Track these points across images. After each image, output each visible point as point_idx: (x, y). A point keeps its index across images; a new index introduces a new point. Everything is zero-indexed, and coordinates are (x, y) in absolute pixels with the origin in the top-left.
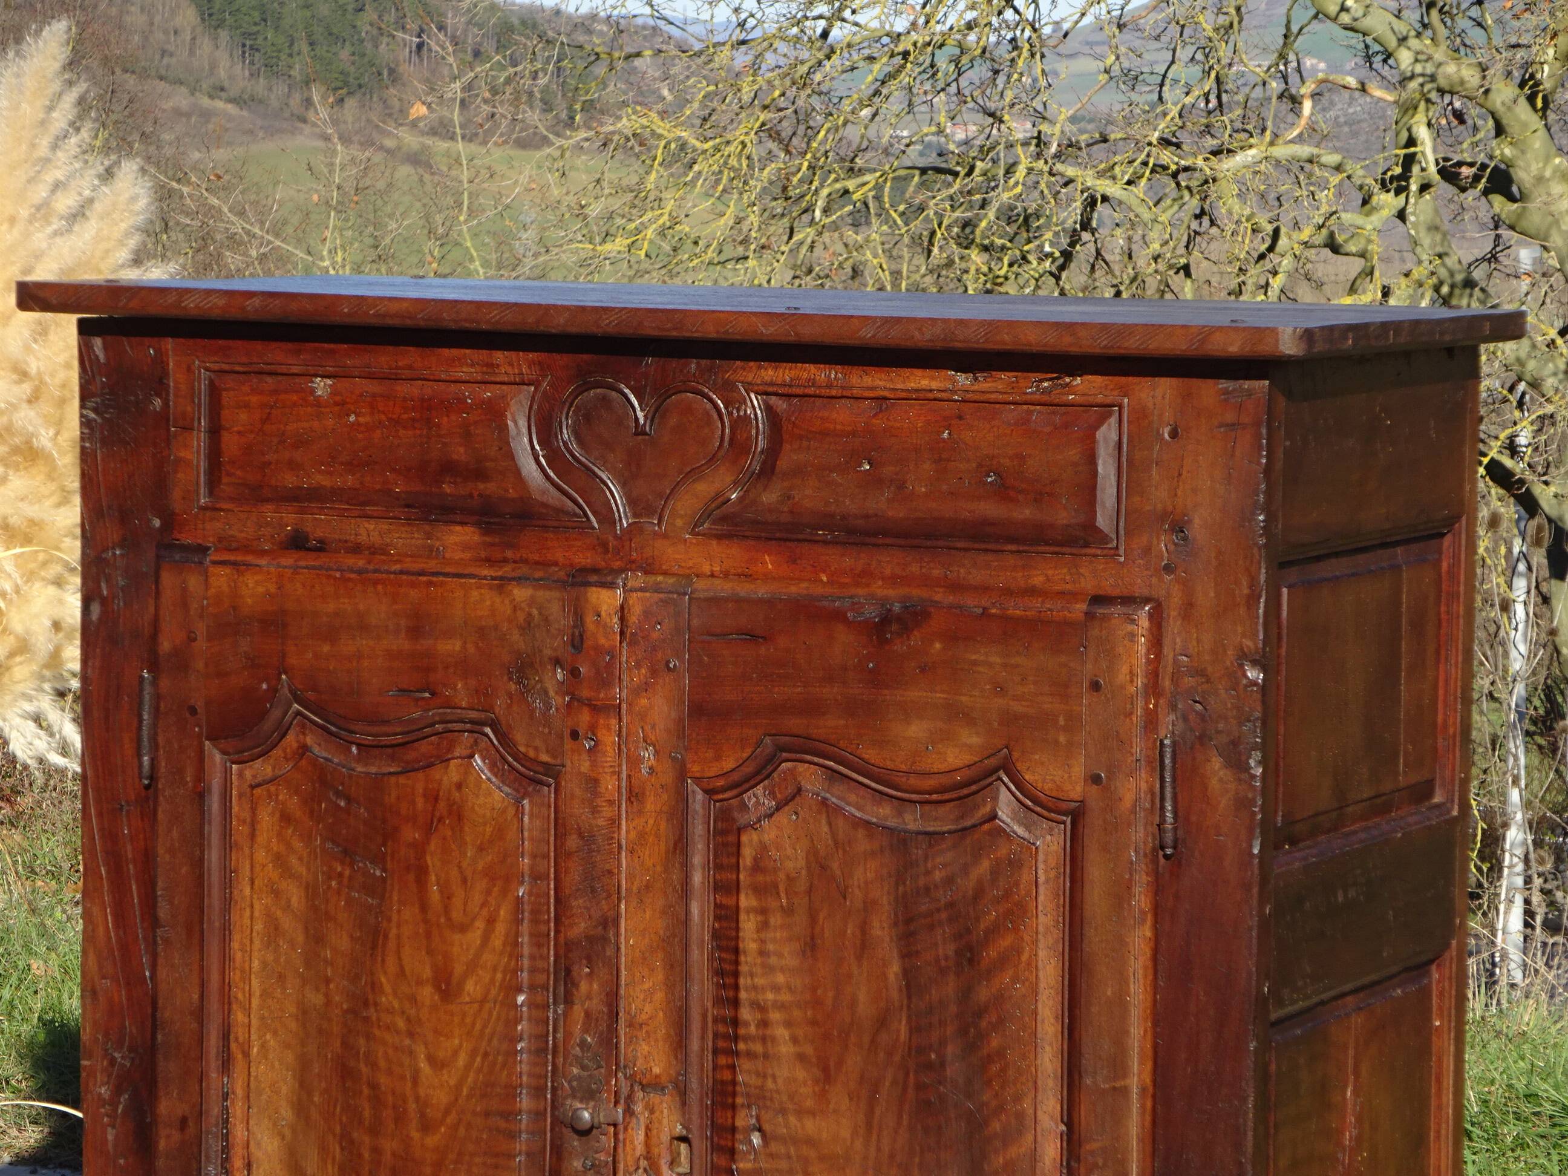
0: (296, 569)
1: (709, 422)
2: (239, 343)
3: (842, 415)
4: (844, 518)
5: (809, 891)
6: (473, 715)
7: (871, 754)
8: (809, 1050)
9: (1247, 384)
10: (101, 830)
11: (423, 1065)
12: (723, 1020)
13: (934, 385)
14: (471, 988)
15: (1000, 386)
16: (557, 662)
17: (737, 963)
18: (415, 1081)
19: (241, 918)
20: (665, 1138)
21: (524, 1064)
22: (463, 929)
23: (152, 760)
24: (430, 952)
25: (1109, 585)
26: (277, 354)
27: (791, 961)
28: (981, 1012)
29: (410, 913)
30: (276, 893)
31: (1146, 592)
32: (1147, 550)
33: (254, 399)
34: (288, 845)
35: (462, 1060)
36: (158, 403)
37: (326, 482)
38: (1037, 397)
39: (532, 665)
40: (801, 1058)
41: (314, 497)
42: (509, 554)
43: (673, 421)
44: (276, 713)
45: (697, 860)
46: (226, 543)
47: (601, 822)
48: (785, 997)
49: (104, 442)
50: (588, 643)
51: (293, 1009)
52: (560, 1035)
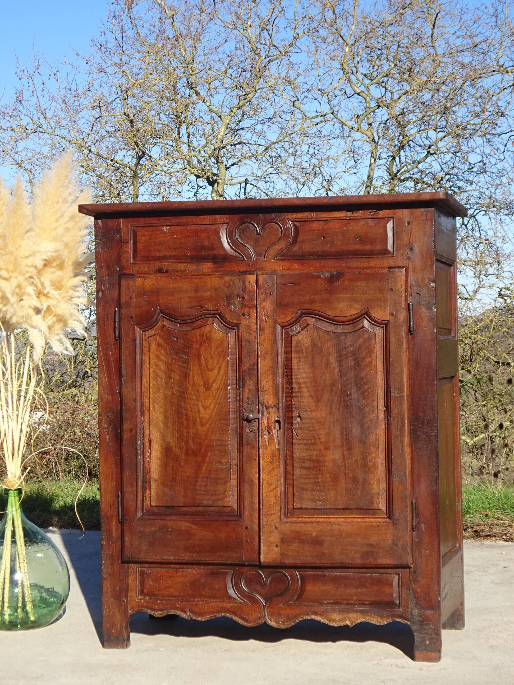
0: (161, 277)
1: (278, 230)
2: (142, 219)
3: (316, 225)
4: (317, 252)
5: (312, 351)
6: (214, 312)
7: (329, 313)
8: (313, 393)
9: (429, 209)
10: (103, 353)
11: (201, 408)
12: (288, 388)
13: (341, 215)
14: (215, 386)
15: (360, 215)
16: (238, 295)
17: (292, 372)
18: (199, 413)
19: (146, 374)
20: (273, 421)
21: (231, 406)
22: (212, 370)
23: (119, 333)
24: (202, 378)
25: (392, 264)
26: (153, 221)
27: (307, 370)
28: (362, 379)
29: (196, 367)
30: (157, 366)
31: (402, 265)
32: (402, 254)
33: (146, 233)
34: (160, 352)
35: (213, 405)
36: (118, 236)
37: (168, 254)
38: (370, 217)
39: (231, 297)
40: (311, 396)
41: (163, 258)
42: (222, 269)
43: (267, 231)
44: (156, 316)
45: (280, 345)
46: (138, 272)
47: (252, 337)
48: (306, 380)
49: (102, 248)
50: (247, 290)
51: (162, 396)
52: (241, 396)
